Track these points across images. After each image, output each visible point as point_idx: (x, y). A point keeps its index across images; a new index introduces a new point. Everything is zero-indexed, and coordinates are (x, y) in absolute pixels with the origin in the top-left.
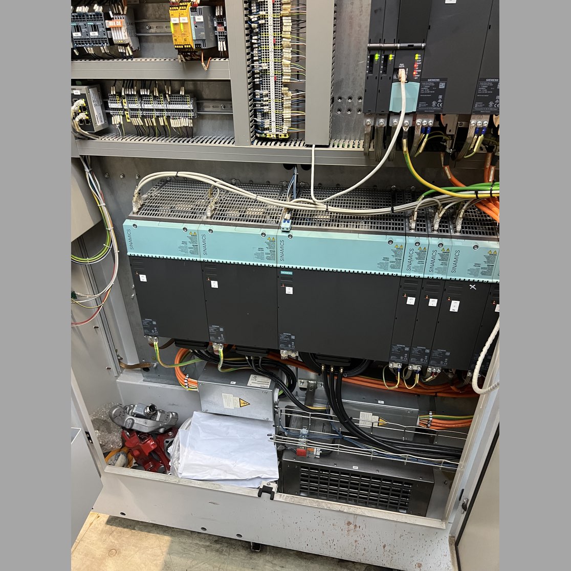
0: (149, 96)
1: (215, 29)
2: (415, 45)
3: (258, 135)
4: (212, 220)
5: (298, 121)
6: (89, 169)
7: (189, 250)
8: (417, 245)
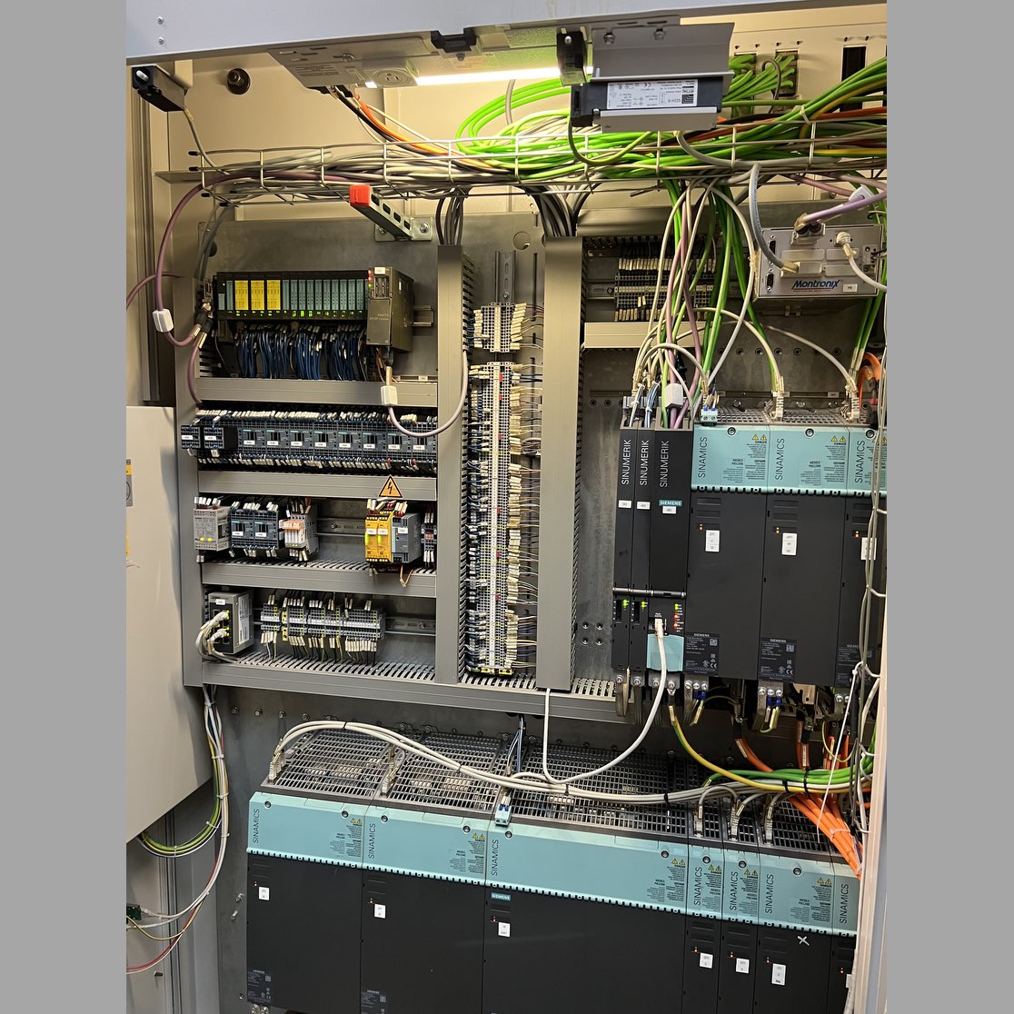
0: (320, 609)
1: (423, 536)
2: (673, 593)
3: (470, 669)
4: (389, 799)
5: (527, 654)
6: (211, 702)
7: (346, 848)
8: (707, 861)
